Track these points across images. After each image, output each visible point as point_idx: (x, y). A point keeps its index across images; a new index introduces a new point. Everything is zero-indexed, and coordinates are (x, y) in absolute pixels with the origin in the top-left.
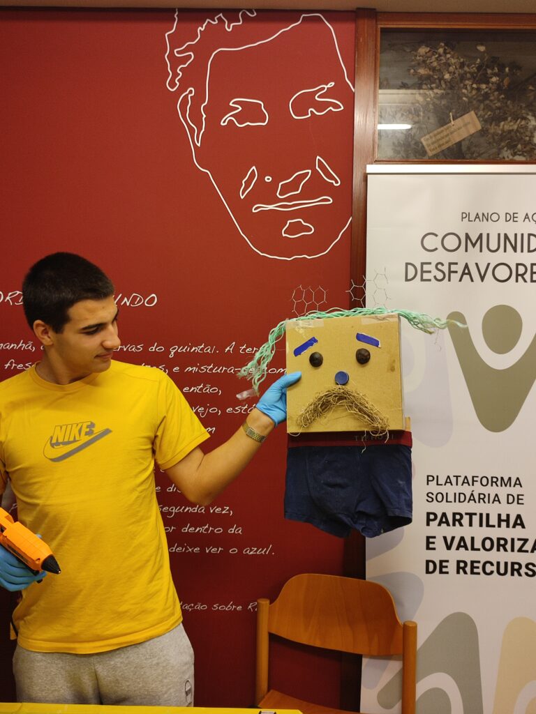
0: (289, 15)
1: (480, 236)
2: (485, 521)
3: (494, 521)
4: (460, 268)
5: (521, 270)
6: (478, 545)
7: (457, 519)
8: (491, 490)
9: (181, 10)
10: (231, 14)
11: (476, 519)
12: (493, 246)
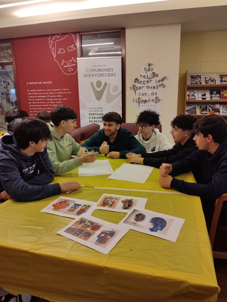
0: (66, 34)
1: (95, 69)
2: (97, 114)
3: (99, 114)
4: (92, 75)
5: (101, 75)
6: (97, 118)
7: (94, 114)
8: (98, 110)
9: (51, 35)
10: (58, 34)
11: (96, 114)
12: (97, 71)
